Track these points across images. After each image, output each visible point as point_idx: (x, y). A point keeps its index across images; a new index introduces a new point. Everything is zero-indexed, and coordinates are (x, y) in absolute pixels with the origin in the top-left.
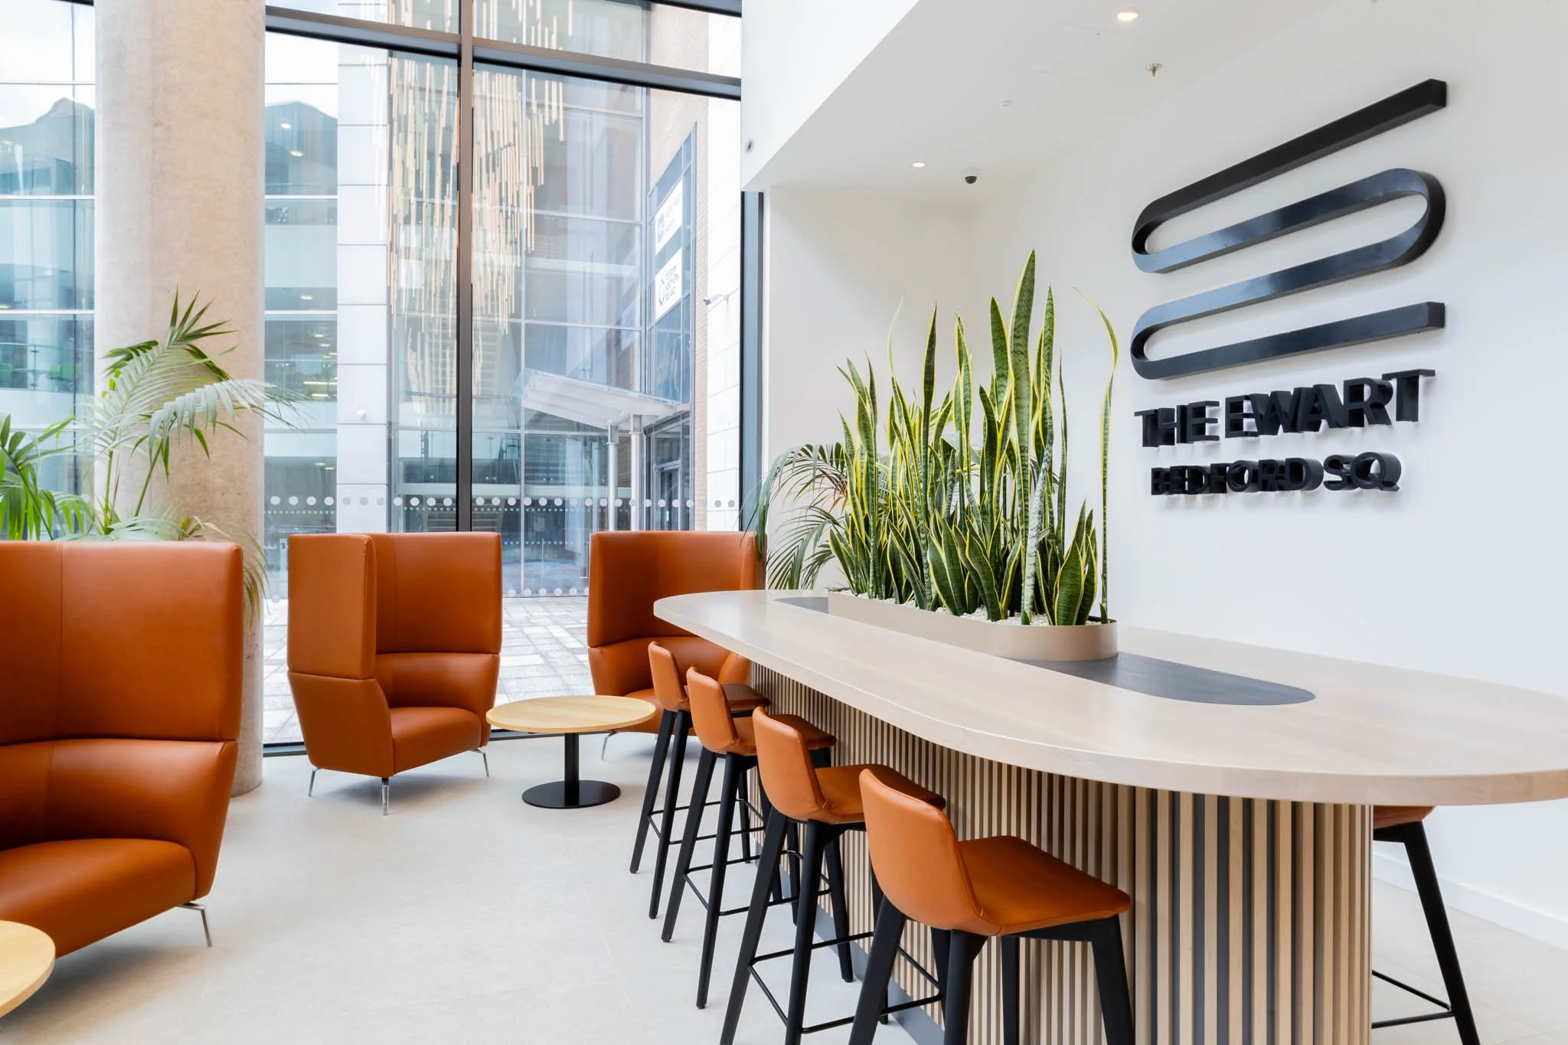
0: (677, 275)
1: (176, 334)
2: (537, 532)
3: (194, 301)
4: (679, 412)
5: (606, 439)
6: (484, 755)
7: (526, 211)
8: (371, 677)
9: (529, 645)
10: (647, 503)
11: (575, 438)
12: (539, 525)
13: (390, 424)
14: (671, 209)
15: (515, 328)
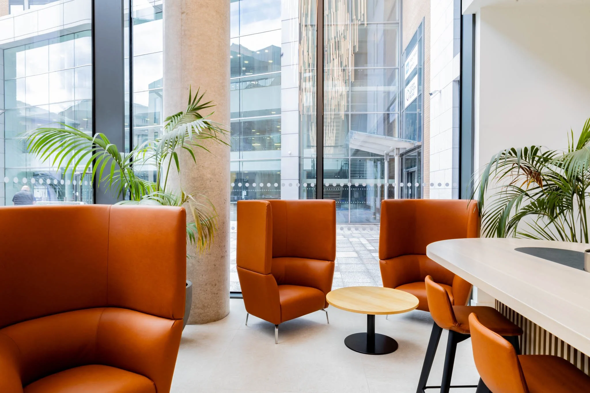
0: (415, 87)
1: (190, 108)
2: (356, 198)
3: (198, 92)
4: (416, 146)
5: (384, 159)
6: (327, 312)
7: (351, 68)
8: (269, 274)
9: (351, 247)
10: (402, 185)
11: (370, 160)
12: (356, 195)
13: (300, 157)
14: (412, 59)
15: (347, 116)
